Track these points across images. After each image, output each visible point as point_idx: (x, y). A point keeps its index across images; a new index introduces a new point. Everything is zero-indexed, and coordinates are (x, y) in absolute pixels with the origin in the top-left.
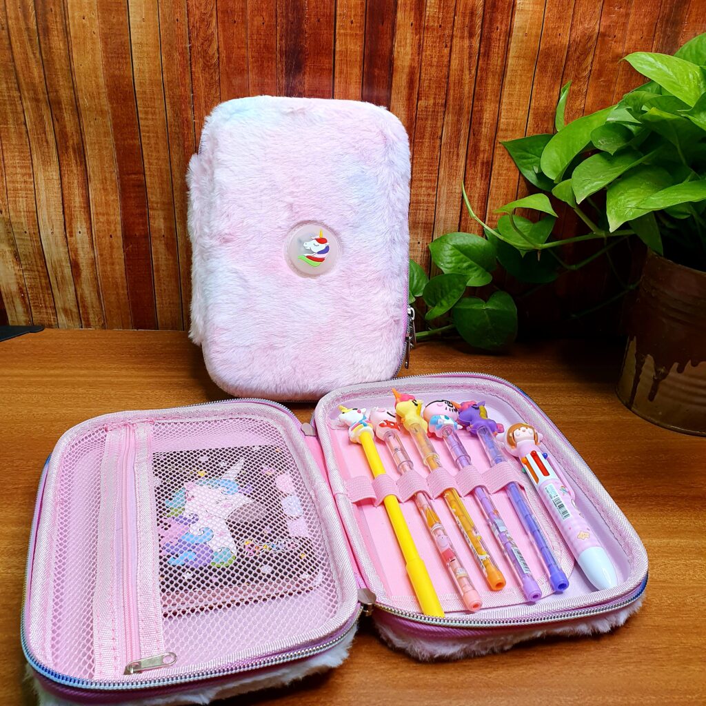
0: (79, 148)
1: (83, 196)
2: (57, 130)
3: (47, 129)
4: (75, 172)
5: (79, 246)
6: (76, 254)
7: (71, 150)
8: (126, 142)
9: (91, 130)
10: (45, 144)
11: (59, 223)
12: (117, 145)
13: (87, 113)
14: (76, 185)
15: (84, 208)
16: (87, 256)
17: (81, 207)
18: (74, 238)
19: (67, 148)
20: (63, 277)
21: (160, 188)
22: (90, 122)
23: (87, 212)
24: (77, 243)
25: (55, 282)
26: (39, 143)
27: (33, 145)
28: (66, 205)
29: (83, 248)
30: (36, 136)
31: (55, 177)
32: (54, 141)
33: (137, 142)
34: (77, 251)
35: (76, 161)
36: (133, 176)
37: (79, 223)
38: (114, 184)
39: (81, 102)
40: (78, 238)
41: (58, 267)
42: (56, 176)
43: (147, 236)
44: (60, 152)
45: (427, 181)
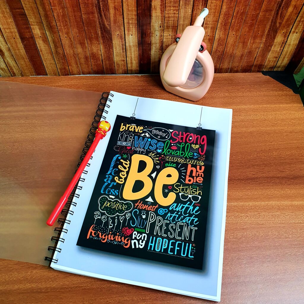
16: (5, 47)
21: (33, 15)
36: (18, 10)
38: (9, 14)
43: (32, 37)
45: (174, 7)
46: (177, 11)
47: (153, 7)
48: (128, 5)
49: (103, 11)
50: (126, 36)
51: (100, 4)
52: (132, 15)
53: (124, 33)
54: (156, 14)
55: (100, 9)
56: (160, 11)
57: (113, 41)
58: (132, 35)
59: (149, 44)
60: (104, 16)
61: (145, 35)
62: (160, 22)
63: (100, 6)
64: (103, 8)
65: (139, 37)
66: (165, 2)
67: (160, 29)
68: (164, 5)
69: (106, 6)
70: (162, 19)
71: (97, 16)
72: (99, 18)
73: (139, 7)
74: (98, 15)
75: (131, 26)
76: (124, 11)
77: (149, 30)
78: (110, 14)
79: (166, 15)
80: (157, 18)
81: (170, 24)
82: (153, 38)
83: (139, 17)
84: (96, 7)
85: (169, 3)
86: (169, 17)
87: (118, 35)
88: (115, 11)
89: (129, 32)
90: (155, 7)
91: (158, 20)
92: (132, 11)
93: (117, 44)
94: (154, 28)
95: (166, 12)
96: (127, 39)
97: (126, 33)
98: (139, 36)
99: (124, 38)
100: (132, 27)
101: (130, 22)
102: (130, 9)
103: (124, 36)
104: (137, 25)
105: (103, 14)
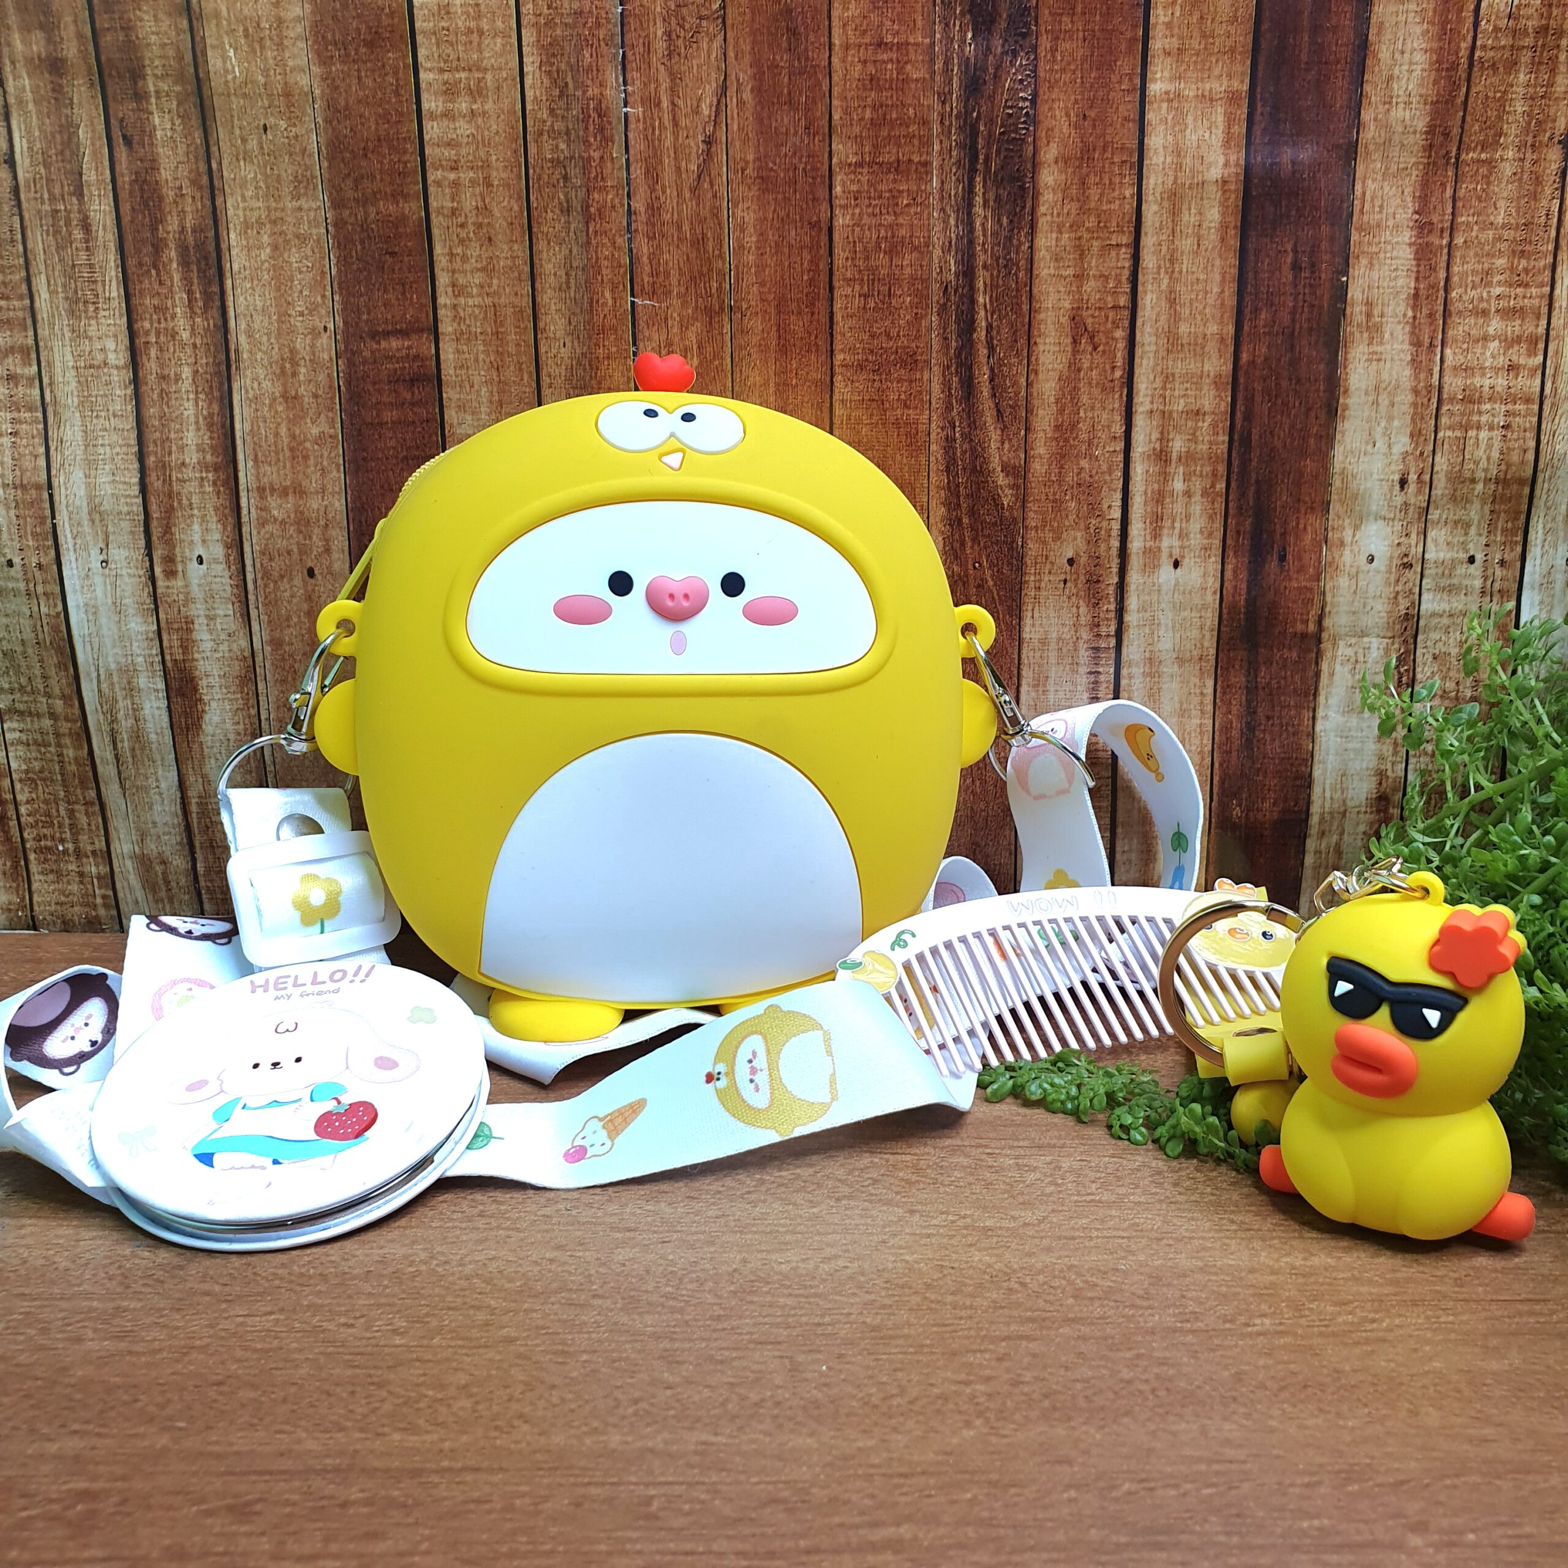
0: (200, 246)
1: (210, 426)
2: (125, 179)
3: (90, 175)
4: (185, 335)
5: (198, 611)
6: (187, 644)
7: (172, 253)
8: (372, 210)
9: (248, 171)
10: (78, 234)
11: (126, 525)
12: (339, 224)
13: (236, 103)
14: (186, 385)
15: (216, 468)
16: (224, 647)
17: (204, 466)
18: (179, 583)
19: (158, 247)
20: (138, 735)
22: (244, 140)
23: (225, 483)
24: (188, 600)
25: (109, 756)
26: (57, 232)
27: (38, 241)
28: (151, 460)
29: (211, 618)
30: (47, 207)
31: (112, 358)
32: (110, 220)
33: (412, 209)
34: (189, 631)
35: (190, 293)
36: (395, 343)
37: (196, 527)
38: (321, 377)
39: (214, 62)
40: (195, 582)
41: (120, 695)
42: (116, 353)
44: (131, 262)
45: (1508, 313)
46: (1532, 353)
47: (1356, 311)
48: (1172, 302)
49: (991, 348)
50: (1134, 577)
51: (972, 288)
52: (1196, 380)
53: (1115, 543)
54: (1378, 372)
55: (967, 326)
56: (1406, 346)
57: (1027, 621)
58: (1176, 564)
59: (1304, 636)
60: (986, 392)
61: (1283, 558)
62: (1402, 443)
63: (973, 301)
64: (989, 327)
65: (1229, 574)
66: (1442, 275)
67: (1399, 500)
68: (1441, 301)
69: (1016, 307)
70: (1417, 417)
71: (936, 387)
72: (949, 408)
73: (1256, 311)
74: (946, 386)
75: (1178, 485)
76: (1138, 352)
77: (1311, 518)
78: (1032, 370)
79: (1446, 379)
80: (1384, 400)
81: (1480, 453)
82: (1343, 582)
83: (1250, 400)
84: (943, 308)
85: (1477, 279)
86: (1471, 398)
87: (1071, 562)
88: (1075, 352)
89: (1156, 535)
90: (1369, 315)
91: (1390, 419)
92: (1197, 346)
93: (1053, 646)
94: (1355, 496)
95: (1448, 351)
96: (1132, 602)
97: (1136, 544)
98: (1229, 567)
99: (1111, 590)
100: (1188, 494)
101: (1178, 445)
102: (1183, 328)
103: (1115, 570)
104: (1222, 469)
105: (983, 377)
